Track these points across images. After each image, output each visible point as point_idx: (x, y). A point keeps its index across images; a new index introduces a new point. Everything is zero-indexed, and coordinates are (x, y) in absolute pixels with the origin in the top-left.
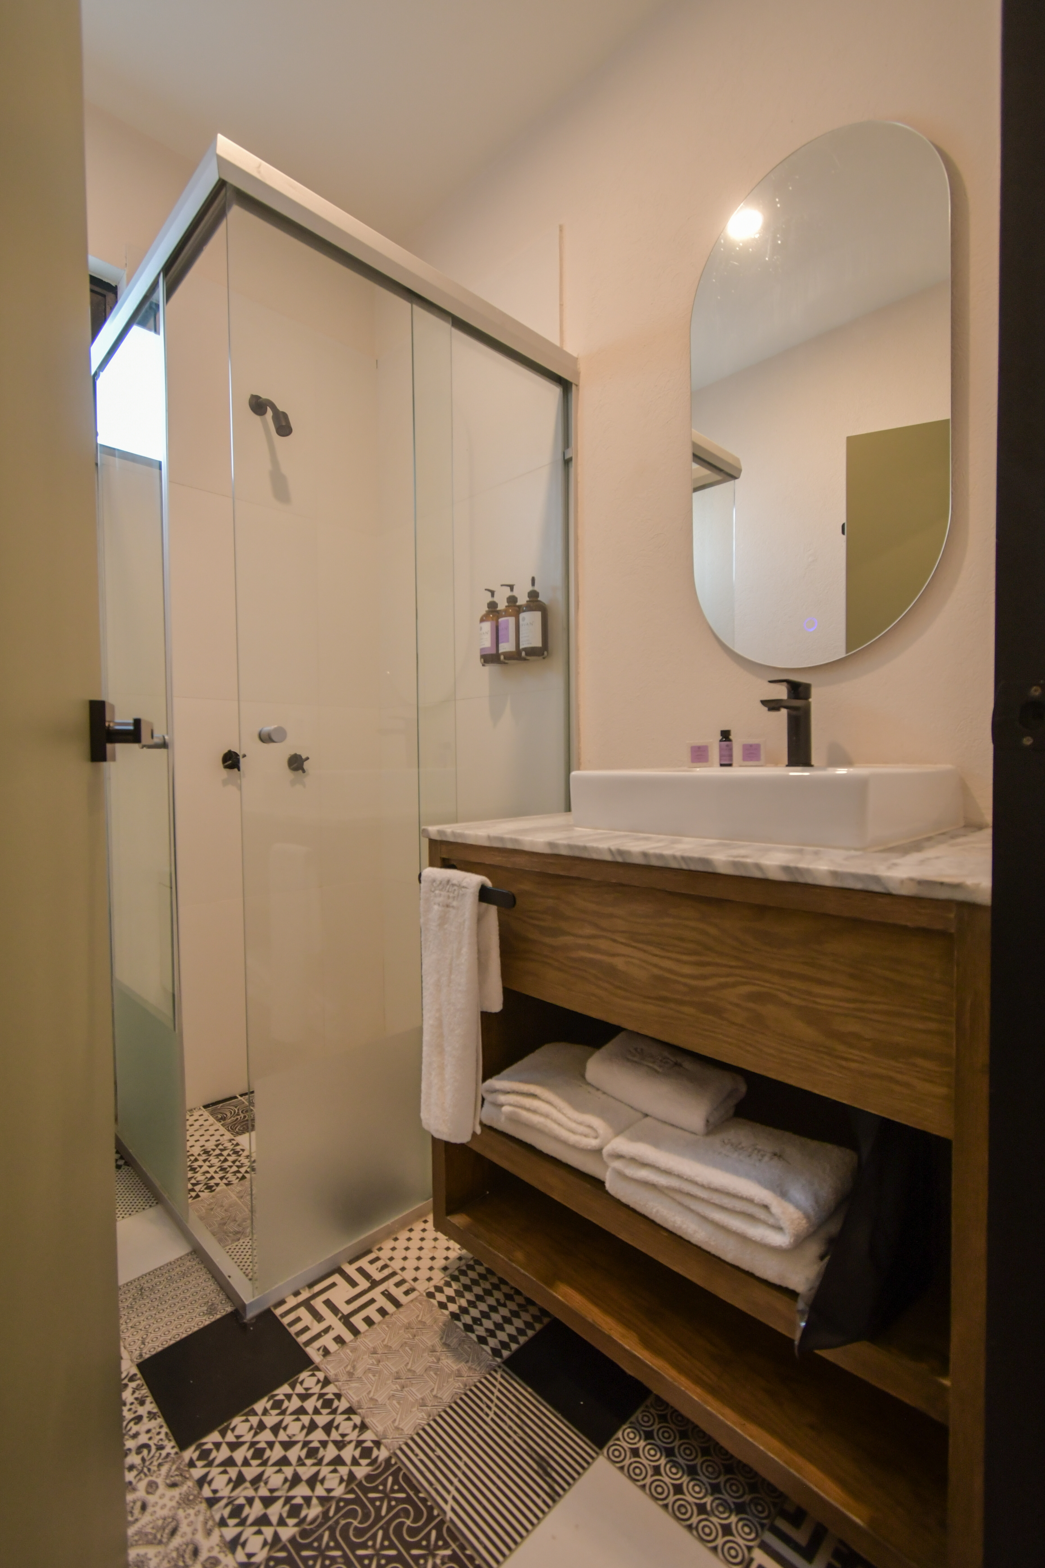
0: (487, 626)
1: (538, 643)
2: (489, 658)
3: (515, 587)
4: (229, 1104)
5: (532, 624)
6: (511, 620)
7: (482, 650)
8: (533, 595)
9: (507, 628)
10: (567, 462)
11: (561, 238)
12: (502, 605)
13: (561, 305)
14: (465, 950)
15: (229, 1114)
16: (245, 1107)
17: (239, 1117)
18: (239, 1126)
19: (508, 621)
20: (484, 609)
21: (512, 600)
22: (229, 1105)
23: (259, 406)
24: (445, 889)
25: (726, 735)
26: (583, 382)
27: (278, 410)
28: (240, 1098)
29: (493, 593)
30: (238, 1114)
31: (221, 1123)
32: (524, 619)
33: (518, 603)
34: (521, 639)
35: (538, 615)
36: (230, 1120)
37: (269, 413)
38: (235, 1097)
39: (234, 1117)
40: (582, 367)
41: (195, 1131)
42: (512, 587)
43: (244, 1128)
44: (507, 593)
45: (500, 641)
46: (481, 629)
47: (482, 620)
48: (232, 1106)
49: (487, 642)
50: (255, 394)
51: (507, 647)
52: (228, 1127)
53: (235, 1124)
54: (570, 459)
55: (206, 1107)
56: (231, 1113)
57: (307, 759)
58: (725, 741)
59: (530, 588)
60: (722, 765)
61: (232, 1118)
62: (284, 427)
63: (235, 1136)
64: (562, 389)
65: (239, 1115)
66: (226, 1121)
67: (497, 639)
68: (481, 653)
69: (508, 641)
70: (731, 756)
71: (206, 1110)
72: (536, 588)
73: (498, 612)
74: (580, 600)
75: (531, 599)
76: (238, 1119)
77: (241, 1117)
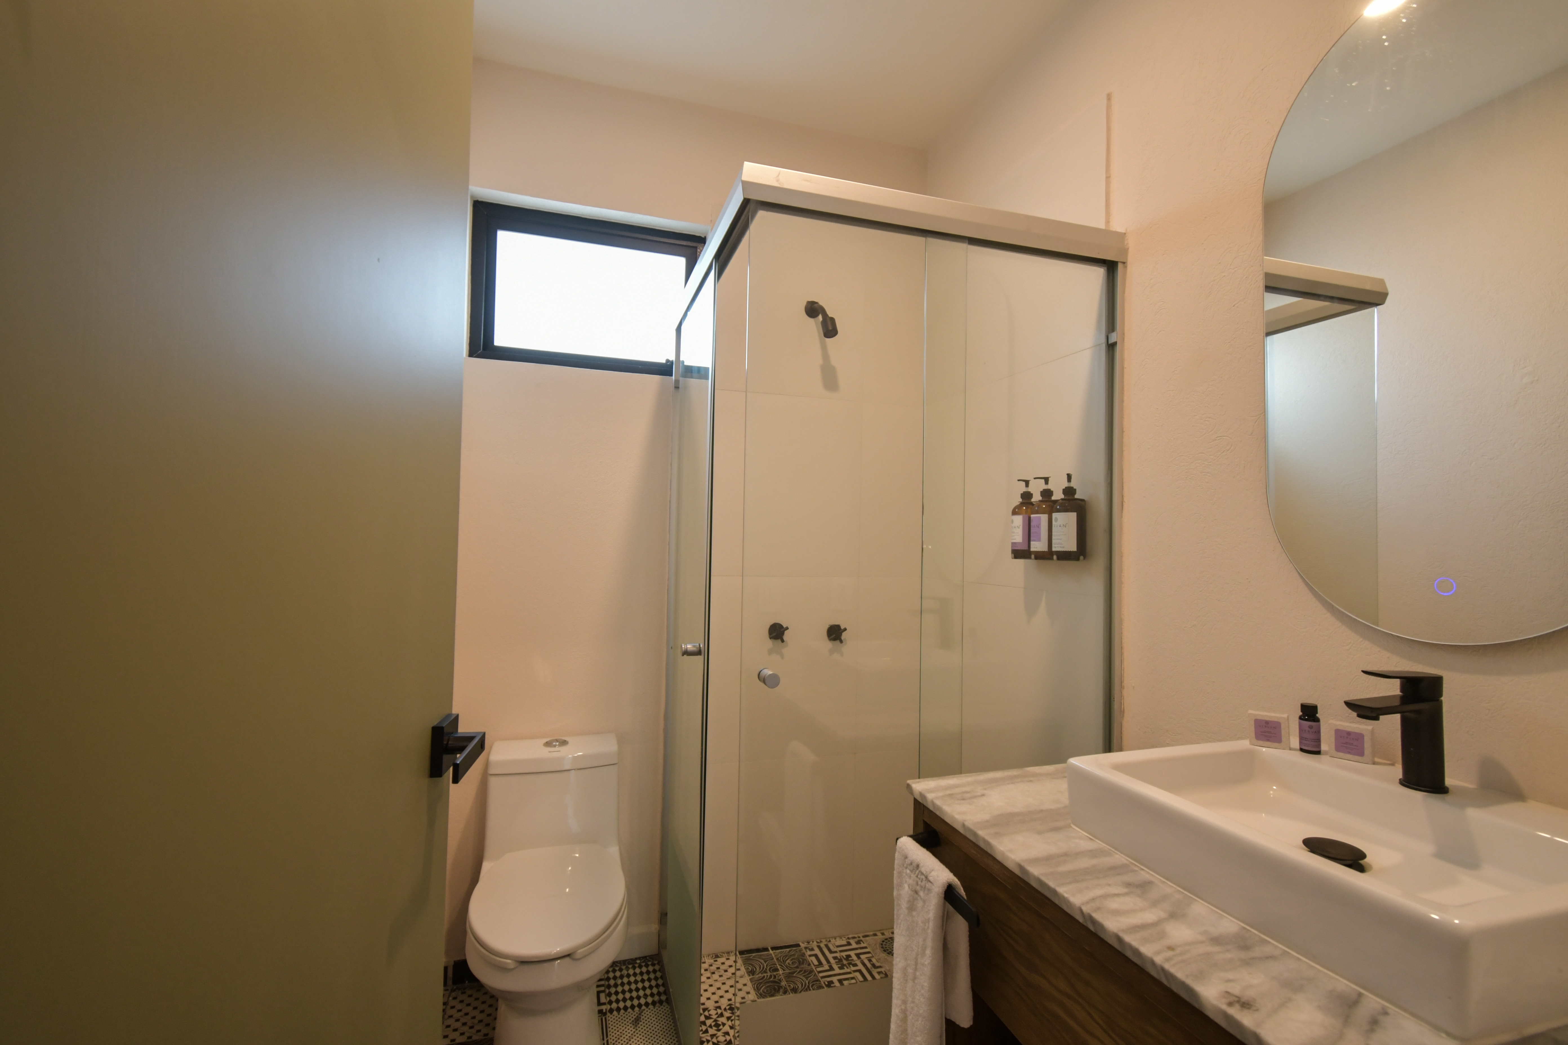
0: (1019, 520)
1: (1072, 546)
2: (1020, 553)
3: (1050, 480)
4: (761, 955)
5: (1065, 526)
6: (1044, 518)
7: (1013, 544)
8: (1069, 492)
9: (1039, 526)
10: (1111, 347)
11: (1109, 107)
12: (1037, 497)
13: (1108, 178)
14: (928, 952)
15: (758, 969)
16: (772, 965)
17: (765, 975)
18: (764, 987)
19: (1040, 517)
20: (1018, 500)
21: (1047, 494)
22: (760, 957)
23: (813, 310)
24: (915, 874)
25: (1309, 713)
26: (1130, 259)
27: (827, 315)
28: (771, 952)
29: (1027, 483)
30: (765, 972)
31: (750, 977)
32: (1056, 520)
33: (1053, 498)
34: (1054, 541)
35: (1073, 516)
36: (757, 976)
37: (820, 317)
38: (766, 949)
39: (762, 974)
40: (1131, 243)
41: (728, 979)
42: (1047, 480)
43: (767, 991)
44: (1042, 486)
45: (1032, 539)
46: (1012, 521)
47: (1014, 513)
48: (763, 959)
49: (1018, 537)
50: (810, 300)
51: (1038, 546)
52: (755, 984)
53: (761, 983)
54: (1115, 344)
55: (741, 953)
56: (760, 968)
57: (845, 629)
58: (1306, 720)
59: (1065, 484)
60: (1302, 750)
61: (760, 975)
62: (830, 330)
63: (758, 998)
64: (1106, 268)
65: (767, 973)
66: (755, 976)
67: (1029, 535)
68: (1012, 547)
69: (1039, 540)
70: (1318, 740)
71: (741, 957)
72: (1073, 484)
73: (1032, 504)
74: (1125, 499)
75: (1066, 498)
76: (764, 977)
77: (767, 976)
